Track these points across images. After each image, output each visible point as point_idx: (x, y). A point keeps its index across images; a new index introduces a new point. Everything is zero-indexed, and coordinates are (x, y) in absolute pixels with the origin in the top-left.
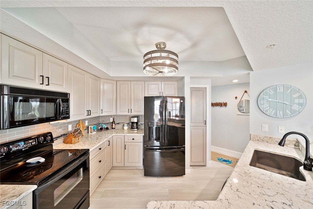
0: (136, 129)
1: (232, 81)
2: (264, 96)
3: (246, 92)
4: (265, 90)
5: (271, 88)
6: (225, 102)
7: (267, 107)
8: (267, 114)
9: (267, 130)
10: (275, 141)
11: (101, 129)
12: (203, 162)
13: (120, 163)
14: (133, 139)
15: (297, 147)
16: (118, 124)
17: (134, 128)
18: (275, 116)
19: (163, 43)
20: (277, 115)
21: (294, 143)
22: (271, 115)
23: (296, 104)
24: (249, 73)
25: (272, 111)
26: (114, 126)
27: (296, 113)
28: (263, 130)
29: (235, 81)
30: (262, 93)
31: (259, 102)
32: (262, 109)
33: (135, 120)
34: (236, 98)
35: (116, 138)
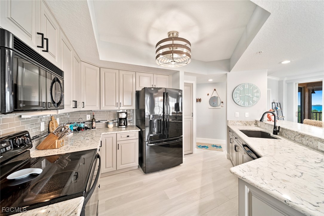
0: (124, 126)
1: (208, 80)
2: (237, 91)
3: (215, 90)
4: (238, 87)
5: (241, 85)
6: (199, 98)
7: (239, 99)
8: (239, 104)
9: (238, 116)
10: (243, 123)
11: (79, 129)
12: (191, 150)
13: (110, 167)
14: (128, 136)
15: (256, 125)
16: (99, 122)
17: (122, 126)
18: (244, 106)
19: (176, 32)
20: (244, 105)
21: (254, 123)
22: (241, 105)
23: (255, 96)
24: (226, 74)
25: (242, 102)
26: (94, 125)
27: (255, 103)
28: (236, 116)
29: (211, 80)
30: (236, 89)
31: (233, 95)
32: (235, 101)
33: (123, 116)
34: (208, 94)
35: (105, 138)
